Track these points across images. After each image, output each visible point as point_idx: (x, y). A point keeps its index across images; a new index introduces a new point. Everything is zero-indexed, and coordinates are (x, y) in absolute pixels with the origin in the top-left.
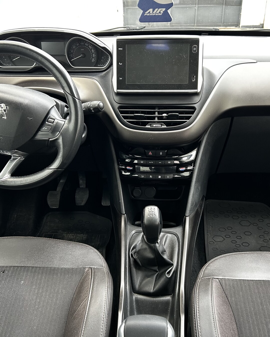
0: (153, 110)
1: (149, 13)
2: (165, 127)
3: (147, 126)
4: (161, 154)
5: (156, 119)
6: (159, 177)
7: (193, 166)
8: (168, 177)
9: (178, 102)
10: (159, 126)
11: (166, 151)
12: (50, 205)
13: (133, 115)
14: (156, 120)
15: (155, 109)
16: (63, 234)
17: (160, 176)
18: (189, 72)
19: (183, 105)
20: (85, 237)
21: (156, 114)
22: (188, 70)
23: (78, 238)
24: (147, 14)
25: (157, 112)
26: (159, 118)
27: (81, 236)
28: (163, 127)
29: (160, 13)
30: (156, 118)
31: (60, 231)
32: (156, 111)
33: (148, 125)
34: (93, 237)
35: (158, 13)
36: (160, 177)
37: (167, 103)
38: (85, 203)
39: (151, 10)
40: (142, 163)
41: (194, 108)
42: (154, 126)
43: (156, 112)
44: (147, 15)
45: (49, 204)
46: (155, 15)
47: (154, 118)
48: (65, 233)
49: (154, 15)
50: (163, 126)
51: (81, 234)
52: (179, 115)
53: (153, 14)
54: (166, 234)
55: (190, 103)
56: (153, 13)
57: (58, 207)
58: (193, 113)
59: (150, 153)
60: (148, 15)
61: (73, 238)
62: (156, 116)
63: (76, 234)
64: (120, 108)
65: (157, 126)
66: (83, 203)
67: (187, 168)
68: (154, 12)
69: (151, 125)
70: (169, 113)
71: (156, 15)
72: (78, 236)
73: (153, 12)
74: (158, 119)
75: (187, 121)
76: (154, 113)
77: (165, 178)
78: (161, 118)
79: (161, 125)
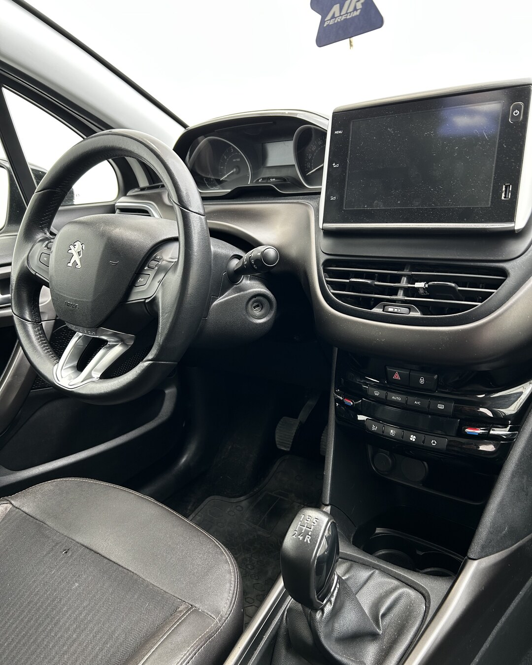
0: (396, 272)
1: (333, 17)
2: (418, 314)
3: (377, 310)
4: (422, 381)
5: (399, 292)
6: (411, 439)
7: (508, 428)
8: (434, 443)
9: (458, 256)
10: (403, 311)
11: (436, 376)
12: (277, 443)
13: (348, 281)
14: (400, 296)
15: (403, 270)
16: (294, 502)
17: (415, 437)
18: (494, 177)
19: (472, 264)
21: (403, 282)
22: (494, 170)
24: (329, 21)
25: (405, 279)
26: (409, 292)
28: (413, 314)
29: (355, 9)
30: (401, 292)
32: (404, 275)
33: (378, 308)
35: (350, 13)
36: (413, 438)
37: (429, 256)
39: (336, 8)
40: (376, 397)
41: (504, 273)
42: (391, 309)
43: (403, 278)
44: (330, 24)
45: (277, 439)
46: (346, 20)
47: (394, 291)
48: (299, 501)
49: (344, 19)
50: (413, 311)
52: (457, 288)
53: (340, 17)
54: (403, 587)
55: (492, 258)
56: (342, 14)
57: (289, 450)
58: (496, 285)
59: (397, 377)
60: (331, 22)
62: (401, 288)
64: (327, 263)
65: (396, 310)
67: (490, 431)
68: (344, 12)
69: (384, 306)
70: (431, 281)
71: (348, 17)
73: (340, 12)
74: (405, 295)
75: (477, 305)
76: (397, 279)
77: (424, 444)
78: (414, 292)
79: (409, 309)
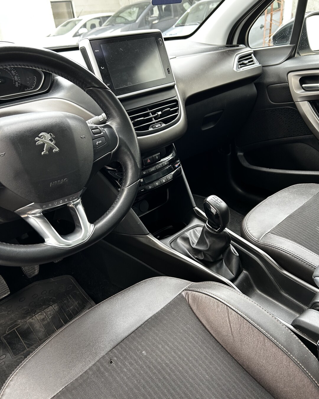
2: (164, 125)
3: (150, 130)
4: (157, 157)
8: (170, 178)
10: (159, 125)
11: (160, 153)
14: (154, 120)
15: (147, 111)
16: (26, 321)
17: (164, 180)
19: (167, 100)
20: (57, 307)
21: (151, 115)
23: (49, 313)
27: (50, 310)
31: (19, 321)
32: (149, 112)
34: (64, 302)
38: (38, 270)
40: (145, 174)
41: (176, 101)
42: (157, 126)
47: (151, 119)
48: (28, 318)
51: (48, 307)
52: (171, 110)
55: (172, 97)
57: (9, 293)
59: (149, 161)
61: (44, 317)
62: (153, 117)
63: (43, 312)
66: (36, 271)
69: (152, 127)
70: (163, 110)
72: (48, 312)
75: (178, 114)
76: (148, 115)
77: (168, 180)
78: (158, 117)
79: (161, 124)
